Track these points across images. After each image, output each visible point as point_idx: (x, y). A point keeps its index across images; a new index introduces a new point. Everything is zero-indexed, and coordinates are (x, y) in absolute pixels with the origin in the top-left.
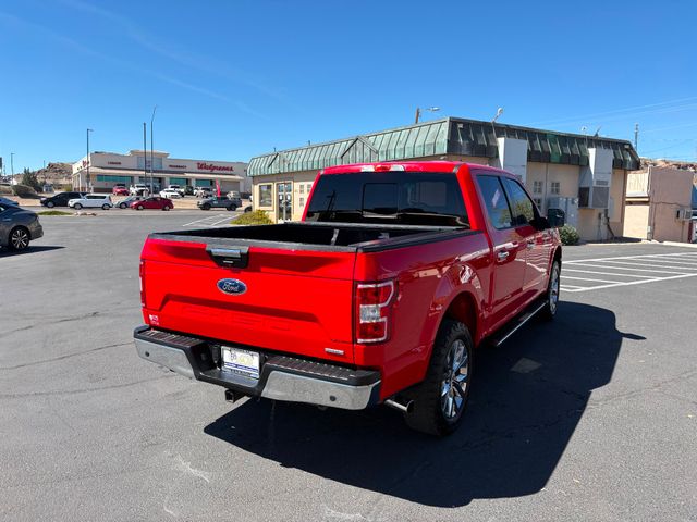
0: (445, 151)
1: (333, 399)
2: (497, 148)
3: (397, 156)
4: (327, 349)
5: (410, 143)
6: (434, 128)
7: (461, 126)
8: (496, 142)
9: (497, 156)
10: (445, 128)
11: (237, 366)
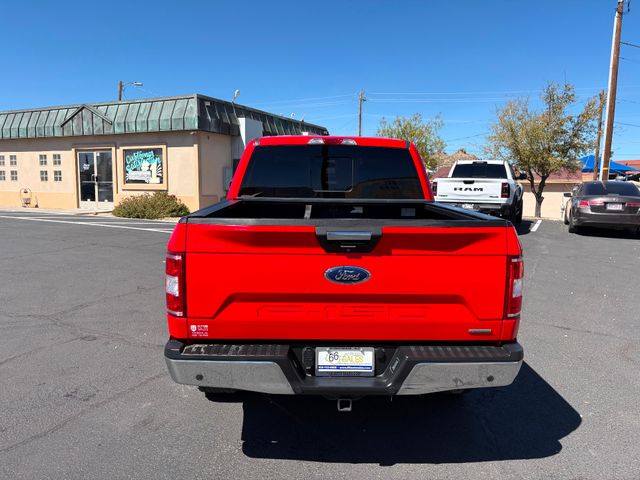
0: (196, 127)
1: (490, 379)
2: (238, 127)
3: (138, 128)
4: (470, 330)
5: (154, 116)
6: (180, 104)
7: (208, 104)
8: (237, 121)
9: (239, 134)
10: (194, 105)
11: (338, 367)
